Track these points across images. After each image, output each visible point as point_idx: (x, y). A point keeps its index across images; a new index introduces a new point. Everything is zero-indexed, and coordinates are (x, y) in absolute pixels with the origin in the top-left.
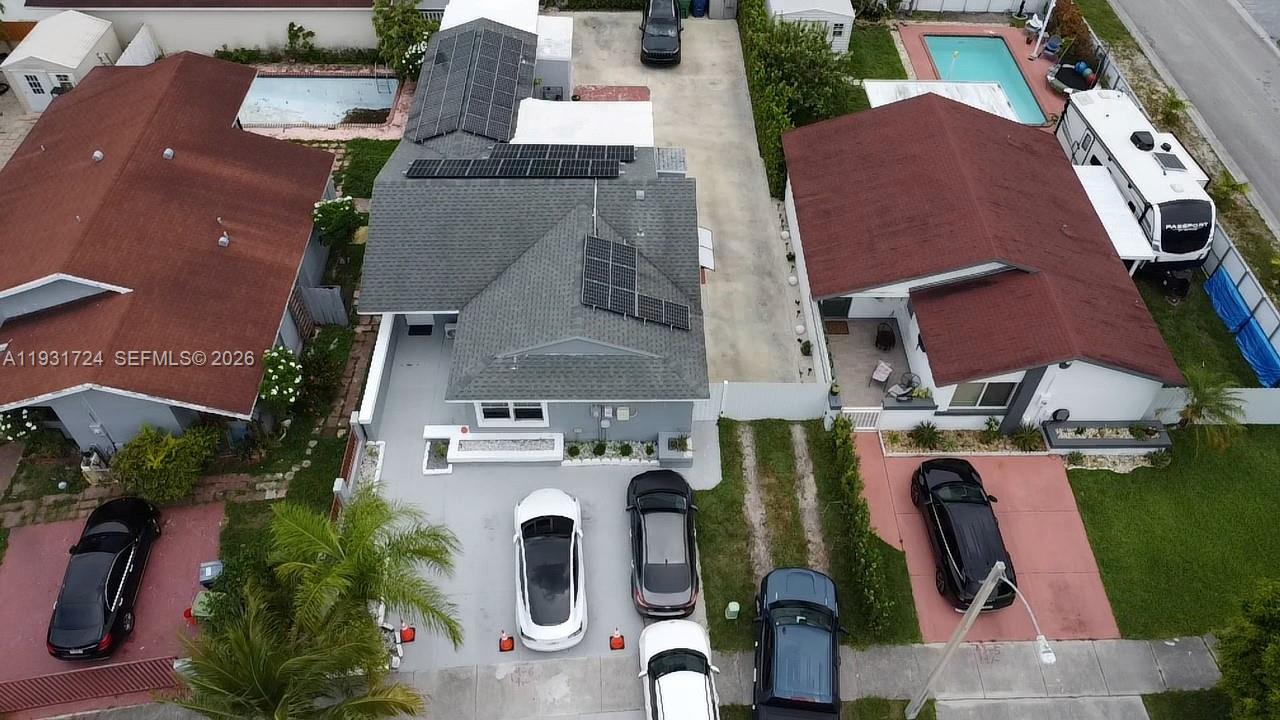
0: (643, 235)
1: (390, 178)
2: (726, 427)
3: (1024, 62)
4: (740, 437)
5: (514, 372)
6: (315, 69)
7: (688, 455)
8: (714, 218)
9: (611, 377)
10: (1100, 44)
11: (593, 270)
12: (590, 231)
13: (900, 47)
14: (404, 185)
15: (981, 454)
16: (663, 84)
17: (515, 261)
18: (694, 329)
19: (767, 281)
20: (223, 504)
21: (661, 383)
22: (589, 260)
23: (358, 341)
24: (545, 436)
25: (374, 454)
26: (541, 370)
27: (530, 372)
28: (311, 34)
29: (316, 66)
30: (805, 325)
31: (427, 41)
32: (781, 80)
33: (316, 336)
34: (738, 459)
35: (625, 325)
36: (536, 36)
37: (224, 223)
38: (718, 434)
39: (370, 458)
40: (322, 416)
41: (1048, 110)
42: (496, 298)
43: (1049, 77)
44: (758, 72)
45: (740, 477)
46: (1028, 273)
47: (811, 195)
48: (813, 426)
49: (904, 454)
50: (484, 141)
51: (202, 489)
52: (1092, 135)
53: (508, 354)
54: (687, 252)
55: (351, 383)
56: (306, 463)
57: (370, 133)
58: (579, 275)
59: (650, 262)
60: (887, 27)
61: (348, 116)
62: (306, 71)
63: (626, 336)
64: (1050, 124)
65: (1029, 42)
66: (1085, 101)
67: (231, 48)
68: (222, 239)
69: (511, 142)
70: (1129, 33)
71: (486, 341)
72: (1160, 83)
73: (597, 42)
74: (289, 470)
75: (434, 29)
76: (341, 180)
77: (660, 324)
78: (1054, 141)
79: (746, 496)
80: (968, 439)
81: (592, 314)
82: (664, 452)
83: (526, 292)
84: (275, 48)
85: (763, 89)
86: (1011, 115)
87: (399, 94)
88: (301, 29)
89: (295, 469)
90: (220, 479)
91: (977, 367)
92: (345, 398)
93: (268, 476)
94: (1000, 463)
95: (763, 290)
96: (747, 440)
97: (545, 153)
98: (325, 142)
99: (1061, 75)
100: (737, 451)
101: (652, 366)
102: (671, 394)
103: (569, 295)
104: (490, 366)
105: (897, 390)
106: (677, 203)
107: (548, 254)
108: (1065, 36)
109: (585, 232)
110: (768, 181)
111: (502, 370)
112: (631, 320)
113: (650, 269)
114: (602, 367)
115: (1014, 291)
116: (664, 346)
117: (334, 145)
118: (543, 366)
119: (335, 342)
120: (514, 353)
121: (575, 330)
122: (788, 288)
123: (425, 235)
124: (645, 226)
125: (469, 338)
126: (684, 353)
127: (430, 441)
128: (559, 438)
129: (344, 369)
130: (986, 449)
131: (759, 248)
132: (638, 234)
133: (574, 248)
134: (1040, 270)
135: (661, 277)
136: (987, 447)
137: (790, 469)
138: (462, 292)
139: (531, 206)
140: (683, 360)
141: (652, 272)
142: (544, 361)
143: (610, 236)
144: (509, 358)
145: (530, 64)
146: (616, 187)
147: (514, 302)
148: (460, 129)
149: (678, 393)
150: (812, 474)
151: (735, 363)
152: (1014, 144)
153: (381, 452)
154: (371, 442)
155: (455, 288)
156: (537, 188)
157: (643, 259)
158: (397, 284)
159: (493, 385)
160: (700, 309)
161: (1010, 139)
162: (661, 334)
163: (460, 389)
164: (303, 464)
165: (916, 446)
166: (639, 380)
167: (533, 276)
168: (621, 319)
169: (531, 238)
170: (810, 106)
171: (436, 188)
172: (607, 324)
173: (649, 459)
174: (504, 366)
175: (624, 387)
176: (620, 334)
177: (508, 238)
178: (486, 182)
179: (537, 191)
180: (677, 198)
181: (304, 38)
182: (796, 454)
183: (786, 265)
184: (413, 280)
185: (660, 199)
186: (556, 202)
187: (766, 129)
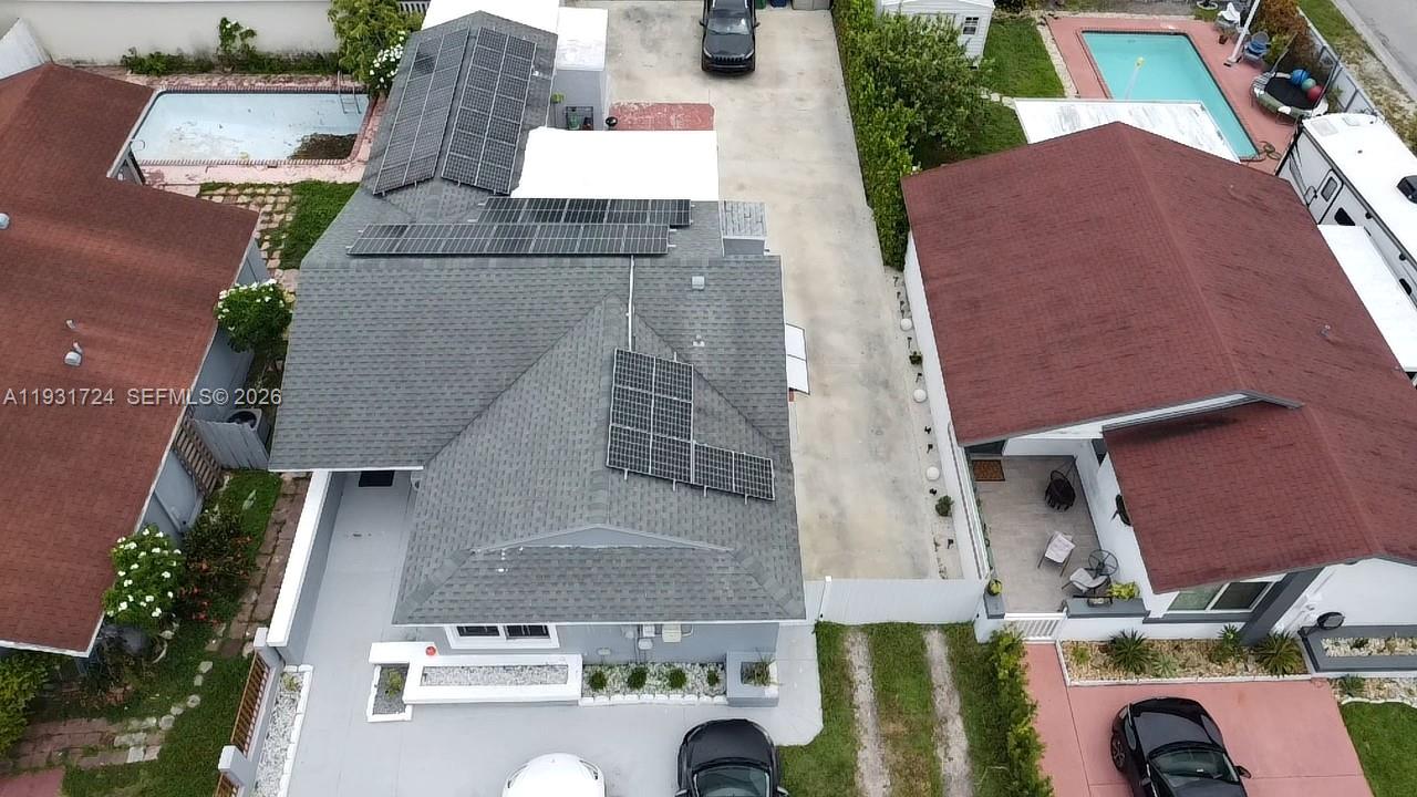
0: (702, 344)
2: (828, 636)
3: (1219, 69)
4: (848, 651)
5: (501, 576)
6: (257, 81)
7: (771, 691)
8: (805, 297)
9: (652, 583)
10: (1324, 43)
11: (625, 406)
12: (622, 342)
13: (1051, 48)
14: (346, 268)
15: (1212, 679)
16: (733, 100)
17: (509, 387)
18: (779, 499)
19: (883, 397)
20: (61, 773)
21: (731, 593)
22: (621, 393)
23: (285, 495)
24: (555, 659)
25: (294, 687)
26: (543, 573)
27: (526, 576)
28: (251, 33)
29: (260, 76)
30: (939, 467)
31: (403, 43)
32: (896, 99)
33: (225, 487)
34: (846, 690)
35: (672, 498)
36: (555, 36)
37: (79, 328)
38: (815, 651)
39: (287, 694)
40: (221, 620)
41: (1258, 137)
42: (479, 449)
43: (1257, 91)
44: (864, 88)
45: (850, 722)
46: (1285, 407)
47: (948, 275)
48: (959, 634)
49: (1099, 682)
50: (475, 192)
51: (31, 746)
52: (1337, 179)
53: (493, 548)
54: (768, 370)
55: (269, 564)
56: (194, 701)
57: (326, 172)
58: (604, 417)
59: (714, 389)
60: (1032, 20)
61: (305, 144)
62: (245, 84)
63: (675, 516)
64: (1262, 156)
65: (1222, 41)
66: (1324, 129)
67: (142, 53)
68: (71, 356)
70: (1352, 28)
71: (461, 523)
72: (1402, 97)
73: (643, 41)
74: (167, 712)
75: (414, 28)
77: (730, 493)
78: (1289, 190)
79: (860, 753)
80: (1190, 653)
81: (624, 482)
82: (736, 686)
83: (525, 440)
84: (204, 53)
85: (871, 111)
86: (1226, 151)
87: (369, 116)
88: (237, 26)
89: (176, 710)
90: (62, 729)
91: (1218, 564)
92: (259, 589)
93: (135, 723)
94: (1241, 694)
95: (878, 410)
96: (858, 657)
97: (561, 213)
98: (261, 186)
99: (1272, 87)
100: (844, 676)
101: (716, 565)
102: (746, 611)
103: (587, 450)
104: (464, 566)
105: (1082, 579)
106: (753, 294)
107: (558, 378)
108: (1274, 33)
109: (614, 343)
110: (881, 242)
111: (482, 573)
112: (683, 490)
113: (713, 400)
114: (639, 568)
115: (1265, 437)
116: (734, 531)
117: (274, 191)
118: (546, 565)
119: (251, 495)
120: (502, 546)
121: (594, 513)
122: (913, 408)
123: (375, 347)
124: (706, 330)
125: (435, 516)
126: (766, 540)
127: (380, 668)
128: (574, 663)
129: (261, 541)
130: (1218, 671)
131: (870, 343)
132: (695, 344)
133: (597, 370)
134: (1303, 404)
135: (730, 411)
136: (1219, 667)
137: (926, 706)
138: (429, 437)
139: (535, 301)
140: (763, 552)
141: (716, 404)
142: (548, 557)
143: (653, 348)
144: (493, 553)
145: (546, 77)
146: (662, 270)
147: (504, 457)
148: (438, 176)
149: (757, 610)
150: (959, 717)
151: (840, 529)
152: (1238, 197)
153: (306, 682)
154: (290, 669)
155: (419, 431)
156: (544, 271)
157: (702, 384)
158: (330, 425)
159: (468, 597)
160: (789, 462)
161: (1233, 189)
162: (729, 511)
163: (416, 605)
164: (189, 703)
165: (1115, 668)
166: (697, 588)
167: (534, 415)
168: (668, 491)
169: (535, 350)
170: (938, 134)
171: (394, 272)
172: (646, 498)
173: (713, 697)
174: (487, 566)
175: (672, 601)
176: (666, 516)
177: (499, 351)
178: (468, 264)
179: (544, 277)
180: (754, 287)
181: (242, 39)
182: (934, 681)
183: (910, 372)
184: (354, 417)
185: (728, 289)
186: (572, 294)
187: (877, 169)
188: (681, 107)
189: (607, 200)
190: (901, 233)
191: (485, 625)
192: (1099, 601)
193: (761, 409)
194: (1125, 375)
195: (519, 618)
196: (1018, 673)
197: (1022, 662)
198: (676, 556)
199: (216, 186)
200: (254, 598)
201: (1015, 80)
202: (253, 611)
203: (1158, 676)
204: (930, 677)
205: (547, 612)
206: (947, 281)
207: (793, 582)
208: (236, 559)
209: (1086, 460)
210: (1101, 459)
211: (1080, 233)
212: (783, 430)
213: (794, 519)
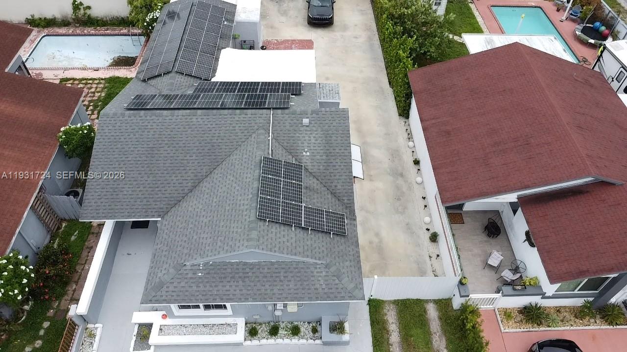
0: (308, 154)
1: (114, 110)
2: (375, 306)
3: (557, 23)
4: (386, 314)
5: (200, 278)
6: (91, 30)
7: (346, 337)
8: (359, 131)
9: (281, 281)
10: (610, 9)
11: (267, 186)
12: (266, 153)
13: (476, 14)
14: (123, 115)
15: (578, 328)
16: (322, 38)
17: (207, 176)
18: (349, 235)
19: (400, 181)
21: (324, 286)
22: (265, 179)
23: (93, 233)
24: (230, 321)
25: (92, 336)
26: (223, 276)
27: (213, 277)
28: (89, 8)
29: (93, 28)
30: (431, 217)
31: (160, 9)
32: (404, 34)
33: (63, 229)
34: (386, 336)
35: (292, 235)
36: (235, 6)
38: (368, 314)
39: (88, 340)
40: (56, 299)
41: (579, 55)
42: (190, 209)
43: (577, 33)
46: (613, 184)
47: (433, 119)
48: (444, 304)
49: (518, 330)
50: (192, 79)
52: (625, 71)
53: (195, 262)
55: (83, 269)
56: (38, 343)
57: (122, 72)
58: (256, 192)
59: (314, 177)
60: (466, 1)
61: (115, 61)
62: (85, 32)
63: (294, 245)
65: (558, 10)
67: (37, 17)
69: (213, 80)
70: (619, 4)
71: (179, 248)
73: (279, 11)
74: (23, 350)
75: (166, 2)
76: (98, 106)
77: (323, 232)
78: (601, 77)
80: (565, 314)
81: (266, 227)
83: (214, 204)
84: (66, 17)
85: (391, 40)
86: (568, 57)
87: (145, 46)
88: (81, 4)
91: (585, 268)
92: (77, 283)
94: (594, 336)
95: (398, 188)
96: (391, 318)
98: (90, 79)
99: (584, 31)
100: (384, 328)
101: (316, 271)
102: (332, 296)
103: (247, 209)
104: (180, 272)
105: (508, 275)
106: (335, 128)
107: (232, 172)
108: (584, 6)
109: (262, 153)
110: (397, 105)
111: (190, 275)
112: (298, 230)
113: (313, 182)
114: (274, 273)
115: (604, 200)
116: (325, 252)
117: (96, 82)
118: (224, 272)
119: (76, 234)
120: (201, 261)
121: (250, 243)
122: (416, 186)
123: (137, 156)
124: (310, 146)
125: (166, 245)
126: (342, 257)
127: (138, 325)
128: (241, 322)
129: (79, 257)
130: (581, 324)
131: (392, 154)
132: (304, 153)
133: (253, 167)
134: (624, 183)
135: (322, 189)
136: (581, 321)
137: (427, 344)
138: (164, 203)
139: (221, 132)
140: (341, 264)
141: (315, 185)
142: (225, 267)
143: (282, 156)
144: (196, 265)
145: (230, 24)
146: (287, 116)
147: (204, 213)
148: (174, 71)
149: (339, 296)
150: (445, 350)
151: (380, 250)
152: (579, 79)
153: (98, 333)
154: (90, 326)
155: (159, 200)
156: (226, 117)
157: (308, 174)
158: (112, 197)
159: (182, 289)
160: (354, 214)
161: (575, 76)
162: (323, 241)
163: (154, 294)
164: (36, 345)
165: (526, 322)
166: (305, 283)
167: (220, 191)
168: (290, 231)
169: (221, 157)
170: (425, 51)
171: (148, 118)
172: (278, 235)
173: (314, 340)
174: (192, 272)
175: (292, 290)
176: (289, 244)
177: (202, 158)
178: (186, 113)
179: (226, 120)
180: (334, 124)
181: (84, 10)
182: (432, 330)
183: (413, 168)
184: (125, 193)
185: (321, 125)
186: (240, 128)
187: (395, 68)
188: (297, 41)
189: (260, 82)
190: (407, 99)
191: (191, 304)
192: (519, 288)
193: (339, 187)
194: (530, 168)
195: (209, 300)
196: (477, 326)
197: (479, 320)
198: (295, 266)
199: (67, 80)
200: (74, 288)
201: (460, 28)
202: (73, 294)
203: (549, 326)
204: (429, 328)
205: (224, 297)
206: (433, 121)
207: (357, 280)
208: (64, 266)
209: (507, 213)
210: (515, 212)
211: (501, 97)
212: (351, 198)
213: (357, 245)
